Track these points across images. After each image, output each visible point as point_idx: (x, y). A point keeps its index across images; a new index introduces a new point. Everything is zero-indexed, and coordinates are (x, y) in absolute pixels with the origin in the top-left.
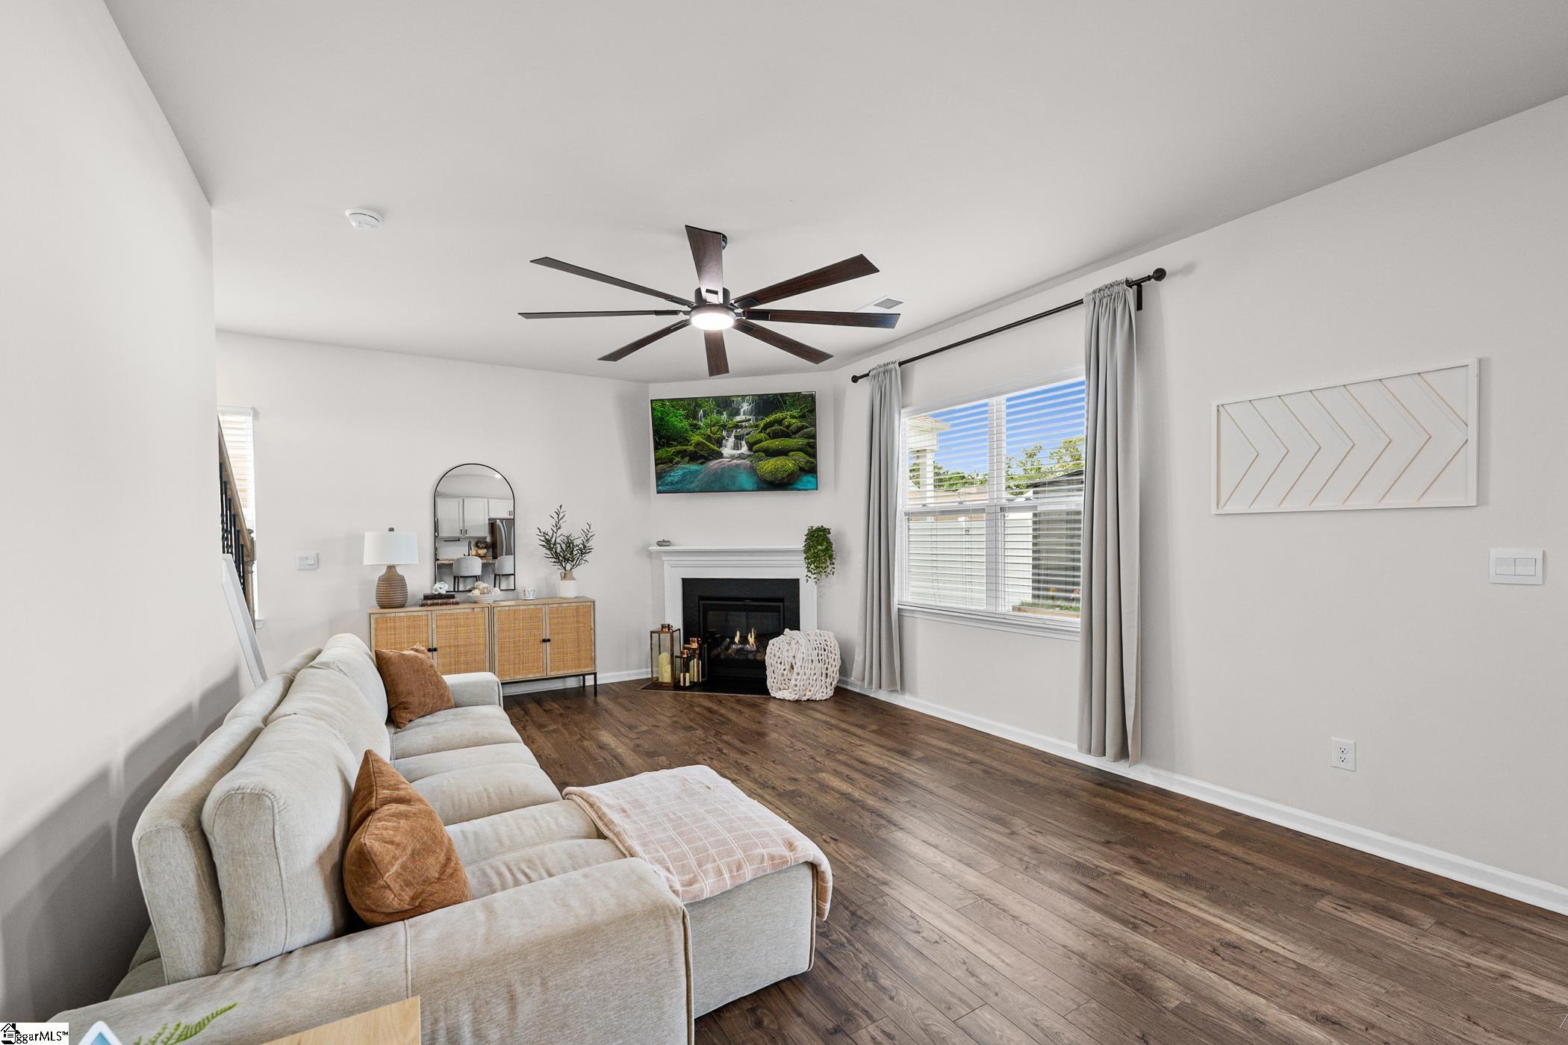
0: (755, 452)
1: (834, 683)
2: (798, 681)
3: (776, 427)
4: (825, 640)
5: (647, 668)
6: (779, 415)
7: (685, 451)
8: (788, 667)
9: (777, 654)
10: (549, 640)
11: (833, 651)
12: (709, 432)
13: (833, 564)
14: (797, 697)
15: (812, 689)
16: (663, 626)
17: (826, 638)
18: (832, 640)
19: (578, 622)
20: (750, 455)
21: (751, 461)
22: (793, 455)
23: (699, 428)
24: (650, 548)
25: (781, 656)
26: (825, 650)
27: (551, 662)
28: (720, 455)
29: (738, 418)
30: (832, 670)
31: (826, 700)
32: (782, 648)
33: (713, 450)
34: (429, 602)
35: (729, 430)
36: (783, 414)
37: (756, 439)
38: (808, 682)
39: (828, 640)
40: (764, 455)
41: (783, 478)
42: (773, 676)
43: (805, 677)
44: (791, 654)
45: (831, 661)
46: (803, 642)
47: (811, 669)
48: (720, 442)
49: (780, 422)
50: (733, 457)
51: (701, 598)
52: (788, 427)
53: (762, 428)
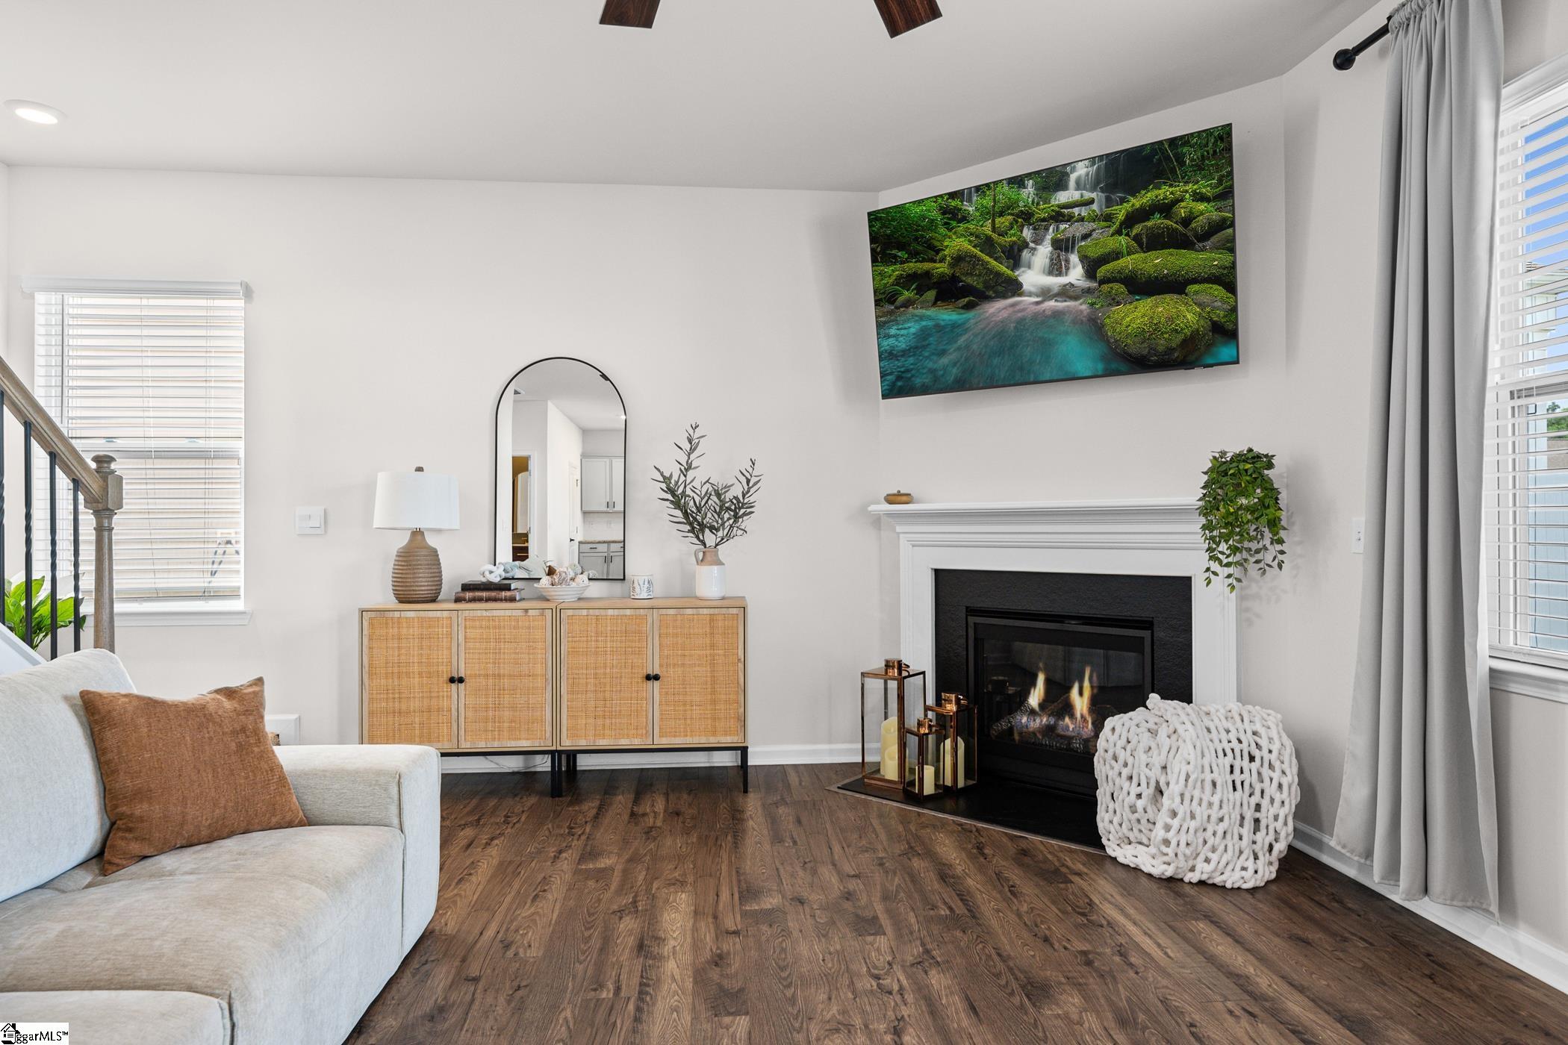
0: (1102, 282)
1: (1280, 847)
2: (1173, 832)
3: (1157, 221)
4: (1255, 733)
5: (852, 742)
6: (1164, 192)
7: (927, 274)
8: (1148, 792)
9: (1122, 756)
10: (656, 678)
11: (1277, 764)
12: (987, 229)
13: (1281, 542)
14: (1169, 872)
15: (1214, 857)
16: (888, 665)
17: (1258, 727)
18: (1274, 734)
19: (712, 646)
20: (1088, 291)
21: (1092, 304)
22: (1196, 293)
23: (964, 219)
24: (870, 509)
25: (1130, 761)
26: (1252, 759)
27: (661, 719)
28: (1014, 288)
29: (1063, 197)
30: (1272, 811)
31: (1253, 890)
32: (1134, 741)
33: (998, 274)
34: (468, 595)
35: (1040, 226)
36: (1178, 190)
37: (1107, 250)
38: (1201, 836)
39: (1262, 731)
40: (1122, 288)
41: (1172, 350)
42: (1111, 805)
43: (1193, 824)
44: (1157, 760)
45: (1271, 790)
46: (1188, 733)
47: (1210, 805)
48: (1014, 255)
49: (1165, 208)
50: (1046, 294)
51: (971, 611)
52: (1186, 222)
53: (1121, 224)
